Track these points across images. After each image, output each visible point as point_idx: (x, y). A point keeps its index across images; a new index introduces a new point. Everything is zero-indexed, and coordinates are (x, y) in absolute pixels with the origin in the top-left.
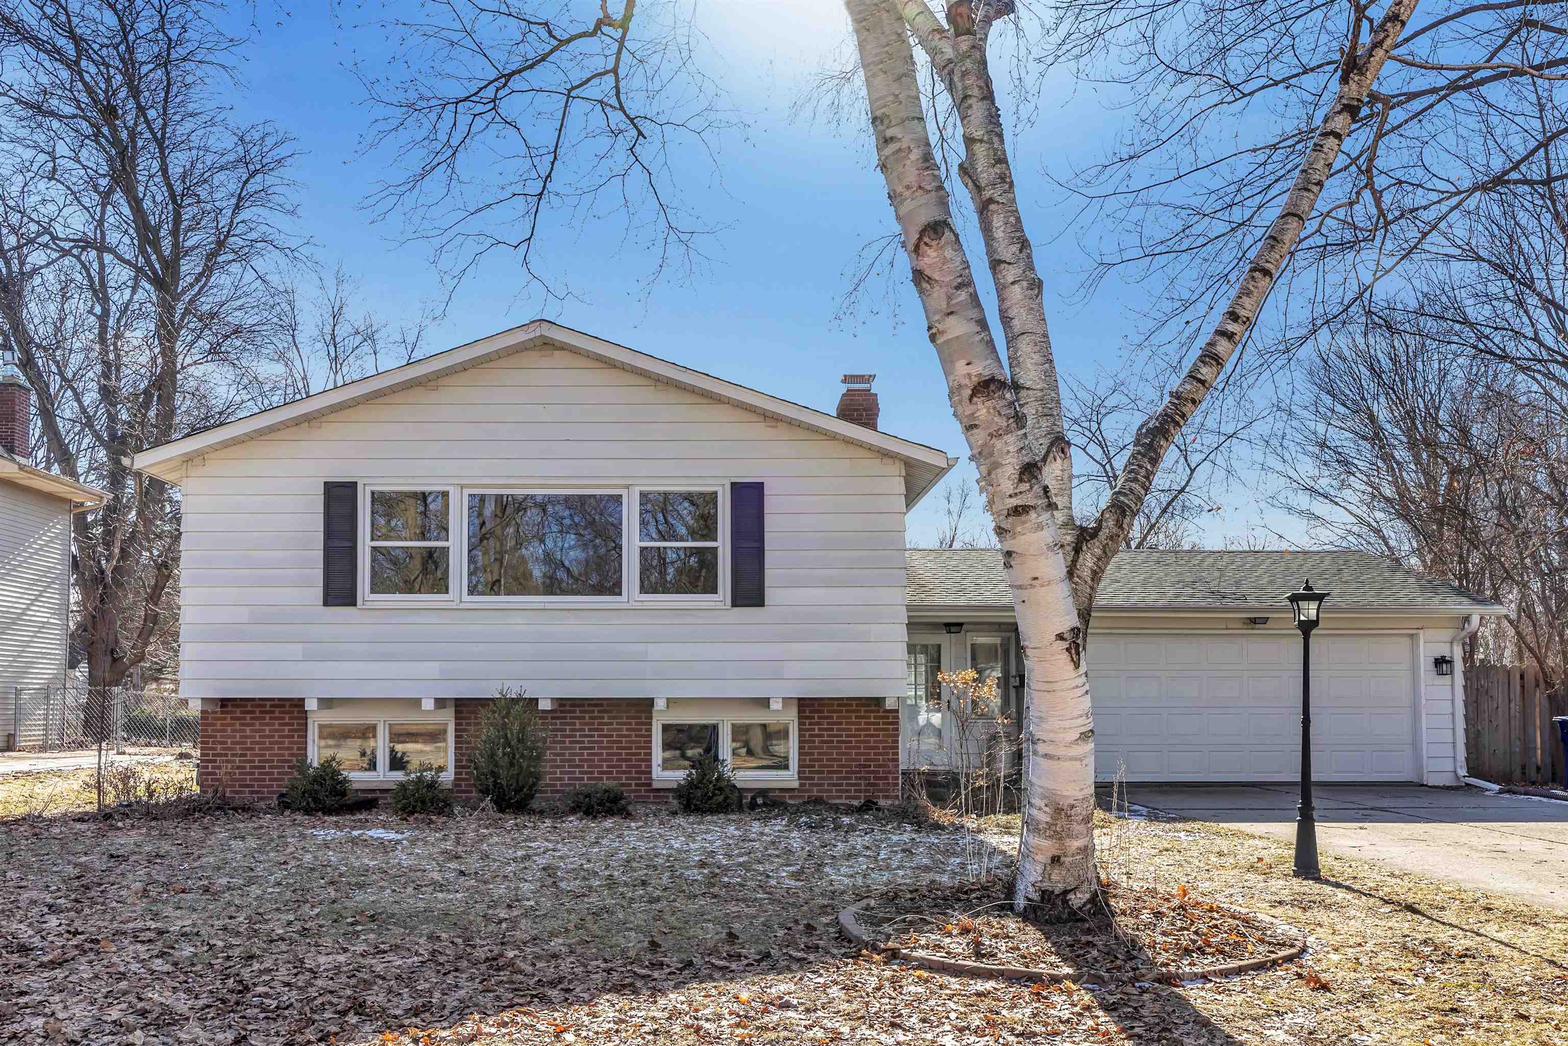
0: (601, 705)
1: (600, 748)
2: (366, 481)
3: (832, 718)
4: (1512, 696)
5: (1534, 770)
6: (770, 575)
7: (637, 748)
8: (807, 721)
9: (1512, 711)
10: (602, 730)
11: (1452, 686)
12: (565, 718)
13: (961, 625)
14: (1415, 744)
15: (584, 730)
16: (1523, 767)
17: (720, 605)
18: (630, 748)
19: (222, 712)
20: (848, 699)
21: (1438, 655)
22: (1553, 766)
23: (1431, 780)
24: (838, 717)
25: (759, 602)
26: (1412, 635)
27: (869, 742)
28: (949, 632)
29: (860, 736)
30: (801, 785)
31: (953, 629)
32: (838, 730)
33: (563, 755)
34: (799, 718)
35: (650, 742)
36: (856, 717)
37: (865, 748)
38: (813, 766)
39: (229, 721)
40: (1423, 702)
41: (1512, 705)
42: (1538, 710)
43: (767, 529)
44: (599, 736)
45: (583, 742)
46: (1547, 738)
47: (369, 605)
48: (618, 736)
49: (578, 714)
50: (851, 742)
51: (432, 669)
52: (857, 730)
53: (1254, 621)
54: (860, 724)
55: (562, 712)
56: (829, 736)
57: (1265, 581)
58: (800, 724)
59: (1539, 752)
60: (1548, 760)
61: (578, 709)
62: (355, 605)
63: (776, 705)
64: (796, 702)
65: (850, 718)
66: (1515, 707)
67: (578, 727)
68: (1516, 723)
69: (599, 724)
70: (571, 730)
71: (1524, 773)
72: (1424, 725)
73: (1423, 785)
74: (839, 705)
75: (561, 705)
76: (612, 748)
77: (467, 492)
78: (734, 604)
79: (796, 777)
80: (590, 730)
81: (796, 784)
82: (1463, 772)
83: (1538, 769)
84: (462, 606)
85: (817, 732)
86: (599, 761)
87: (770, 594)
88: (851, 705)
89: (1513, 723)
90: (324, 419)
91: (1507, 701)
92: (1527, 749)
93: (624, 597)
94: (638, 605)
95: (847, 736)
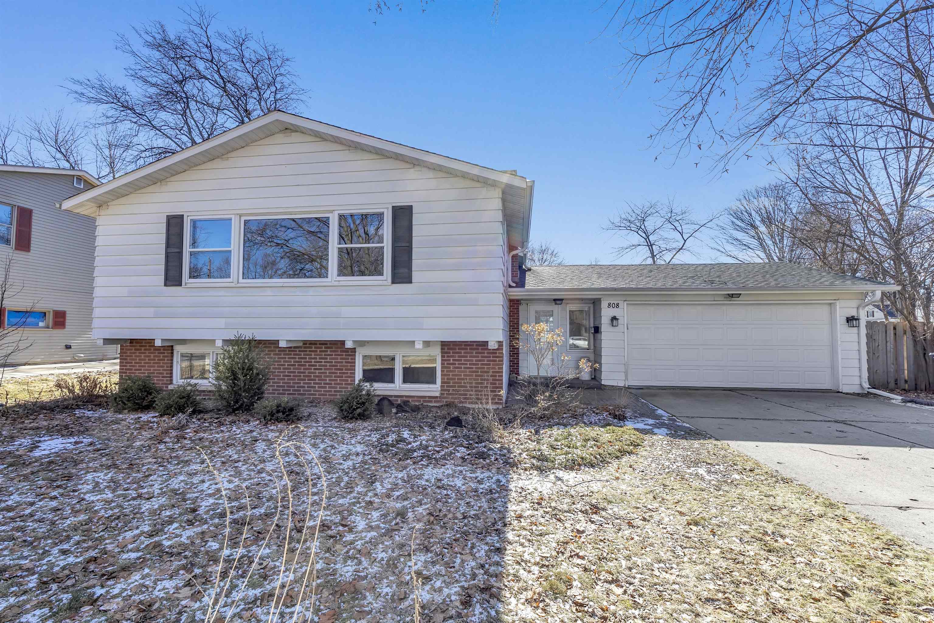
0: (326, 344)
1: (325, 369)
2: (189, 214)
3: (461, 353)
4: (888, 339)
5: (903, 381)
6: (416, 263)
7: (346, 370)
8: (446, 355)
9: (888, 348)
10: (327, 359)
11: (859, 334)
12: (306, 351)
13: (562, 300)
14: (833, 368)
15: (316, 358)
16: (896, 380)
17: (385, 283)
18: (342, 370)
19: (130, 346)
20: (471, 342)
21: (849, 315)
22: (915, 380)
23: (845, 389)
24: (465, 353)
25: (408, 280)
26: (830, 304)
27: (484, 368)
28: (556, 304)
29: (478, 364)
30: (442, 394)
31: (558, 302)
32: (465, 360)
33: (304, 373)
34: (442, 353)
35: (355, 366)
36: (476, 353)
37: (481, 372)
38: (449, 383)
39: (133, 351)
40: (839, 343)
41: (888, 344)
42: (905, 348)
43: (414, 234)
44: (325, 362)
45: (316, 366)
46: (912, 362)
47: (189, 285)
48: (335, 362)
49: (313, 349)
50: (472, 368)
51: (221, 322)
52: (476, 361)
53: (732, 296)
54: (478, 357)
55: (305, 348)
56: (459, 364)
57: (734, 275)
58: (442, 356)
59: (906, 372)
60: (912, 376)
61: (313, 346)
62: (181, 285)
63: (419, 346)
64: (440, 343)
65: (472, 353)
66: (891, 346)
67: (313, 356)
68: (891, 356)
69: (325, 355)
70: (309, 358)
71: (896, 384)
72: (840, 357)
73: (839, 392)
74: (465, 345)
75: (304, 344)
76: (332, 369)
77: (243, 219)
78: (393, 282)
79: (440, 389)
80: (320, 358)
81: (437, 394)
82: (866, 385)
83: (906, 382)
84: (239, 285)
85: (451, 362)
86: (325, 376)
87: (415, 276)
88: (473, 345)
89: (889, 355)
90: (168, 180)
91: (885, 342)
92: (899, 369)
93: (329, 279)
94: (336, 284)
95: (470, 364)
